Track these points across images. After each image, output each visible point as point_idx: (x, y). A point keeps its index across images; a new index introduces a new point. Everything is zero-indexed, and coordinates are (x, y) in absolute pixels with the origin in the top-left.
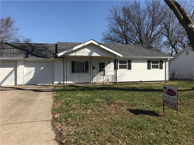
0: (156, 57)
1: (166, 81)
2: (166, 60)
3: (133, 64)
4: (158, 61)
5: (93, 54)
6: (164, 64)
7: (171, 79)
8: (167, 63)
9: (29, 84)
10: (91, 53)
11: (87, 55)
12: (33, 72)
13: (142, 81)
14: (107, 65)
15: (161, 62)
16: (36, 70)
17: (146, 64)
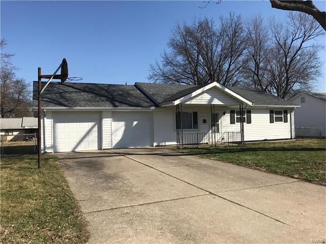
0: (280, 106)
1: (291, 139)
2: (292, 110)
3: (253, 116)
4: (282, 111)
5: (214, 101)
6: (289, 115)
7: (297, 137)
8: (293, 114)
9: (118, 146)
10: (211, 100)
11: (206, 103)
12: (123, 129)
13: (268, 139)
14: (221, 117)
15: (286, 112)
16: (126, 126)
17: (268, 116)
